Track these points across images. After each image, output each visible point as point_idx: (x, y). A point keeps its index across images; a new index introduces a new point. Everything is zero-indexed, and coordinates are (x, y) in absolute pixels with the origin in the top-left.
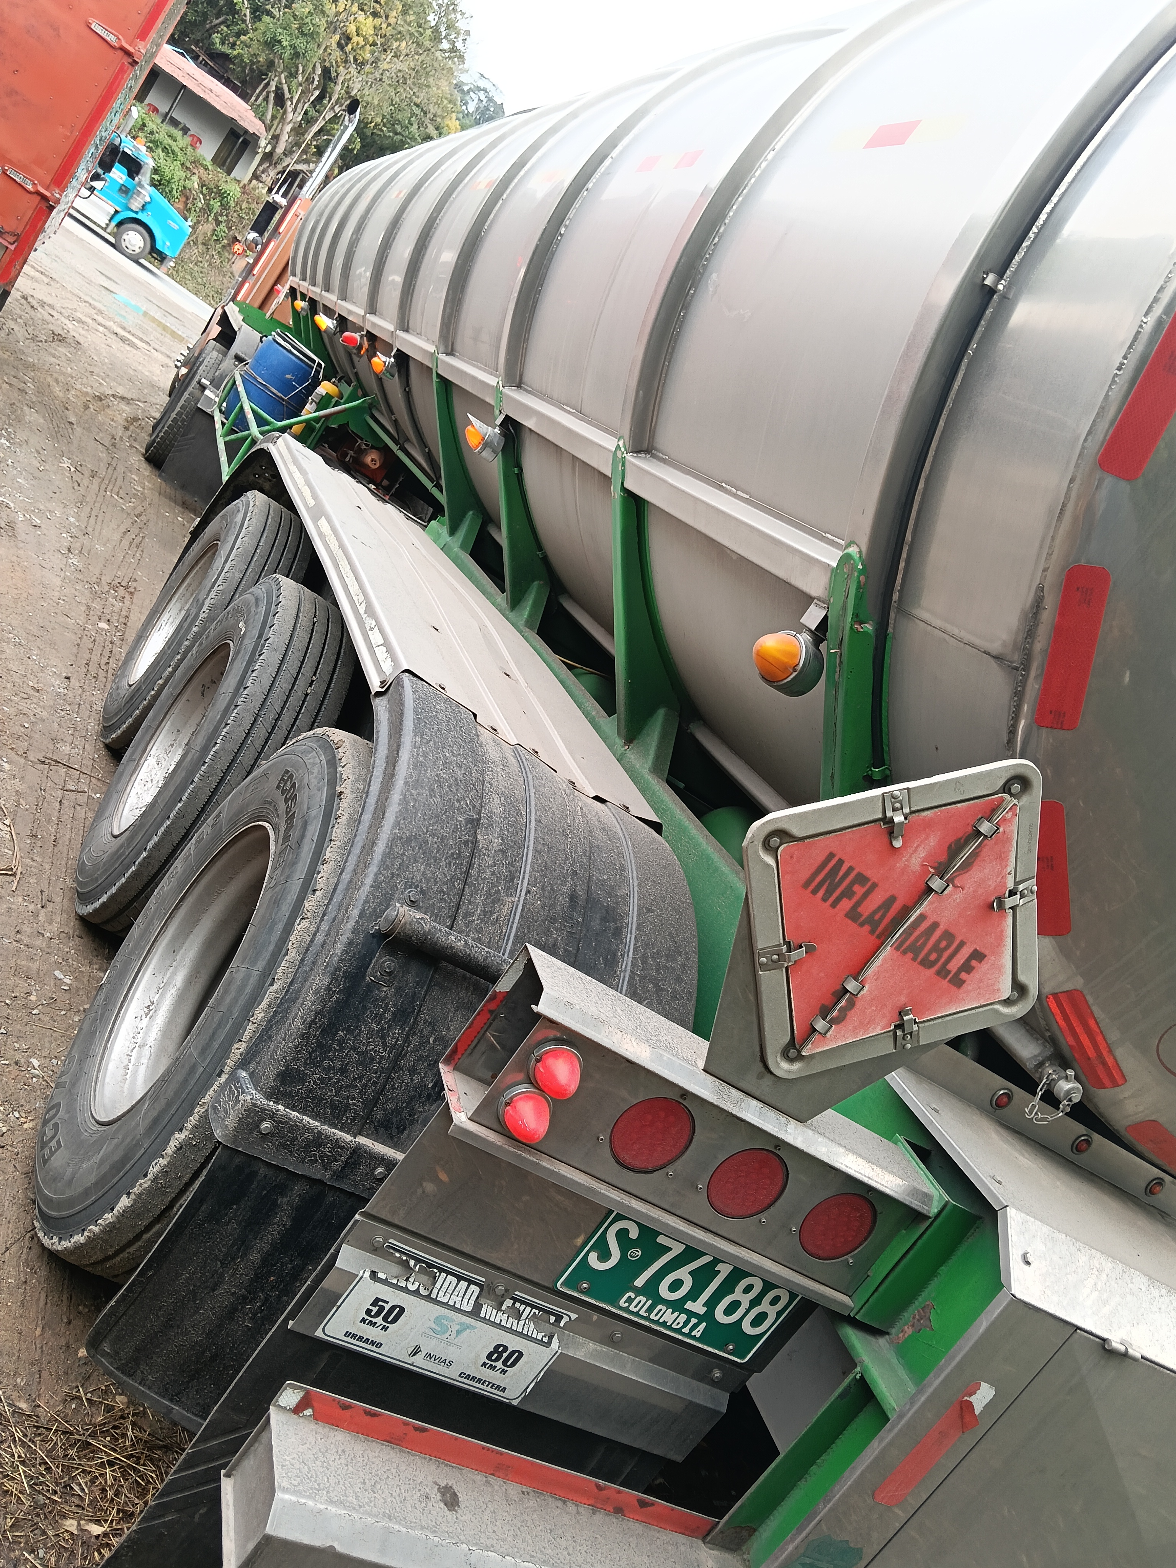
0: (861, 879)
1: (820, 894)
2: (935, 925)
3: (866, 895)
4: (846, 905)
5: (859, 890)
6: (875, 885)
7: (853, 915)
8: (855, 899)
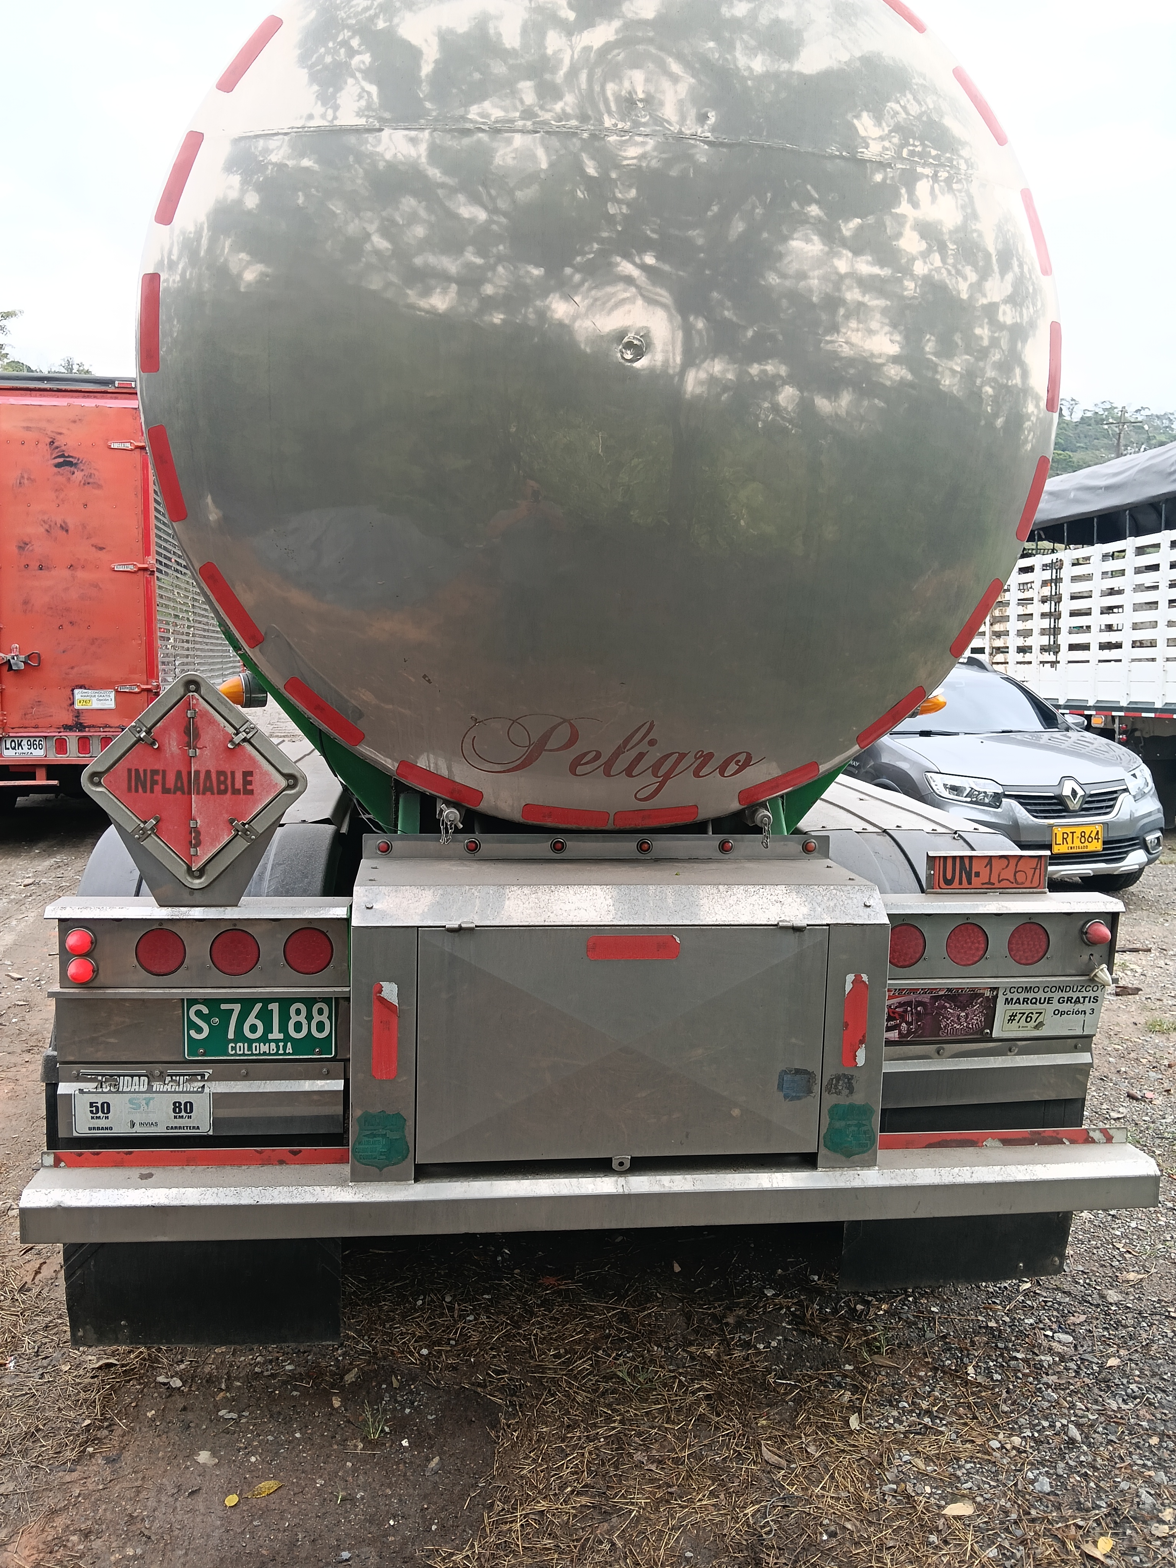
0: (154, 772)
1: (140, 790)
2: (208, 773)
3: (164, 778)
4: (158, 788)
5: (158, 778)
6: (164, 772)
7: (166, 791)
8: (160, 783)
